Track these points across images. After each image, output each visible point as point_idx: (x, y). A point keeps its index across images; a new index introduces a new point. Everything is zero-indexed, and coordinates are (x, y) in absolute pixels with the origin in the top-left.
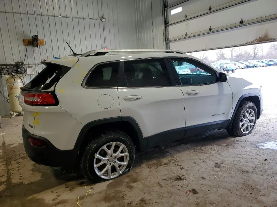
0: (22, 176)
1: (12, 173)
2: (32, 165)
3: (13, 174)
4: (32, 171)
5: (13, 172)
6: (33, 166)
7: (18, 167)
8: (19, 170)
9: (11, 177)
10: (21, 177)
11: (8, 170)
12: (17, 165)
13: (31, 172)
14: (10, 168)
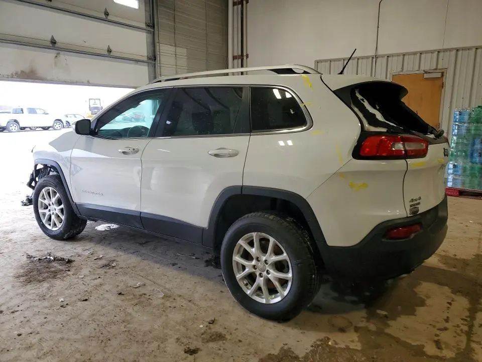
0: (448, 303)
1: (462, 322)
2: (415, 315)
3: (462, 319)
4: (426, 302)
5: (459, 323)
6: (415, 310)
7: (446, 329)
8: (447, 320)
9: (468, 314)
10: (450, 302)
11: (469, 334)
12: (444, 336)
13: (428, 302)
14: (464, 338)
